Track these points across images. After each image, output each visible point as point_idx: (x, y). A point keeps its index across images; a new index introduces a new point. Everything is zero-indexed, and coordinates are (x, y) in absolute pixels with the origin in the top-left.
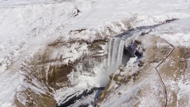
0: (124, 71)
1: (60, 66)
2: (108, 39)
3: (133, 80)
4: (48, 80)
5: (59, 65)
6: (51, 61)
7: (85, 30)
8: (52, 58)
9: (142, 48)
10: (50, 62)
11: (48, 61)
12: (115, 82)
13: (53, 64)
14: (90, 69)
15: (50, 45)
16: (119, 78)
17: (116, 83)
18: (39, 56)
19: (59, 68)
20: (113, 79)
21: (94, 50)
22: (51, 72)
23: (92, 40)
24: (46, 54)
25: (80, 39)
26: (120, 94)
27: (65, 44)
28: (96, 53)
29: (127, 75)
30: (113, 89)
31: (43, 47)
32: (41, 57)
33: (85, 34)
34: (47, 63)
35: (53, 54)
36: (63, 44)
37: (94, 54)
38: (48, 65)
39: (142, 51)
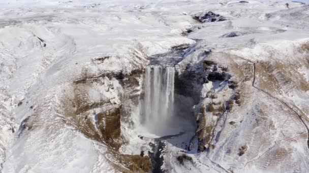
0: (217, 98)
1: (112, 111)
2: (145, 69)
3: (237, 105)
4: (103, 137)
5: (111, 109)
6: (92, 106)
7: (108, 57)
8: (93, 102)
9: (219, 67)
10: (91, 109)
11: (87, 108)
12: (212, 113)
13: (98, 110)
14: (127, 117)
15: (77, 83)
16: (215, 107)
17: (214, 114)
18: (70, 100)
19: (113, 114)
20: (205, 112)
21: (130, 86)
22: (102, 123)
23: (129, 71)
24: (78, 96)
25: (108, 72)
26: (231, 123)
27: (96, 80)
28: (133, 92)
29: (223, 101)
30: (214, 122)
31: (68, 87)
32: (74, 102)
33: (111, 63)
34: (86, 110)
35: (90, 95)
36: (92, 79)
37: (131, 93)
38: (89, 114)
39: (222, 71)
